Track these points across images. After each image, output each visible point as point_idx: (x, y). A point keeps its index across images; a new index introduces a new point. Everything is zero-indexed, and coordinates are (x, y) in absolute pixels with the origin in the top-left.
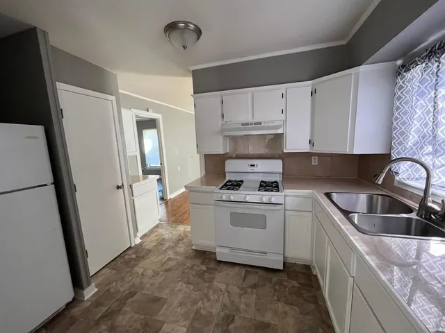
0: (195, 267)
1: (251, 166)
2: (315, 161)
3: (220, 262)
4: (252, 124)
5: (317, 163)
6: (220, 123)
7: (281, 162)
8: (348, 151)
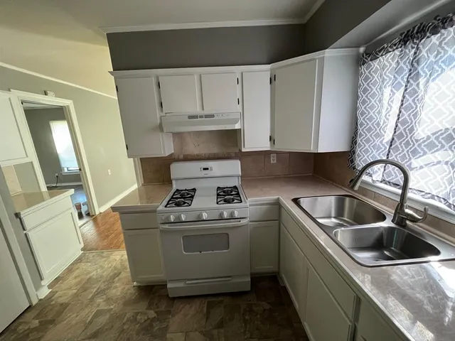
0: (139, 317)
1: (204, 169)
2: (273, 160)
3: (174, 299)
4: (201, 117)
5: (275, 162)
6: (158, 114)
7: (239, 162)
8: (312, 150)
